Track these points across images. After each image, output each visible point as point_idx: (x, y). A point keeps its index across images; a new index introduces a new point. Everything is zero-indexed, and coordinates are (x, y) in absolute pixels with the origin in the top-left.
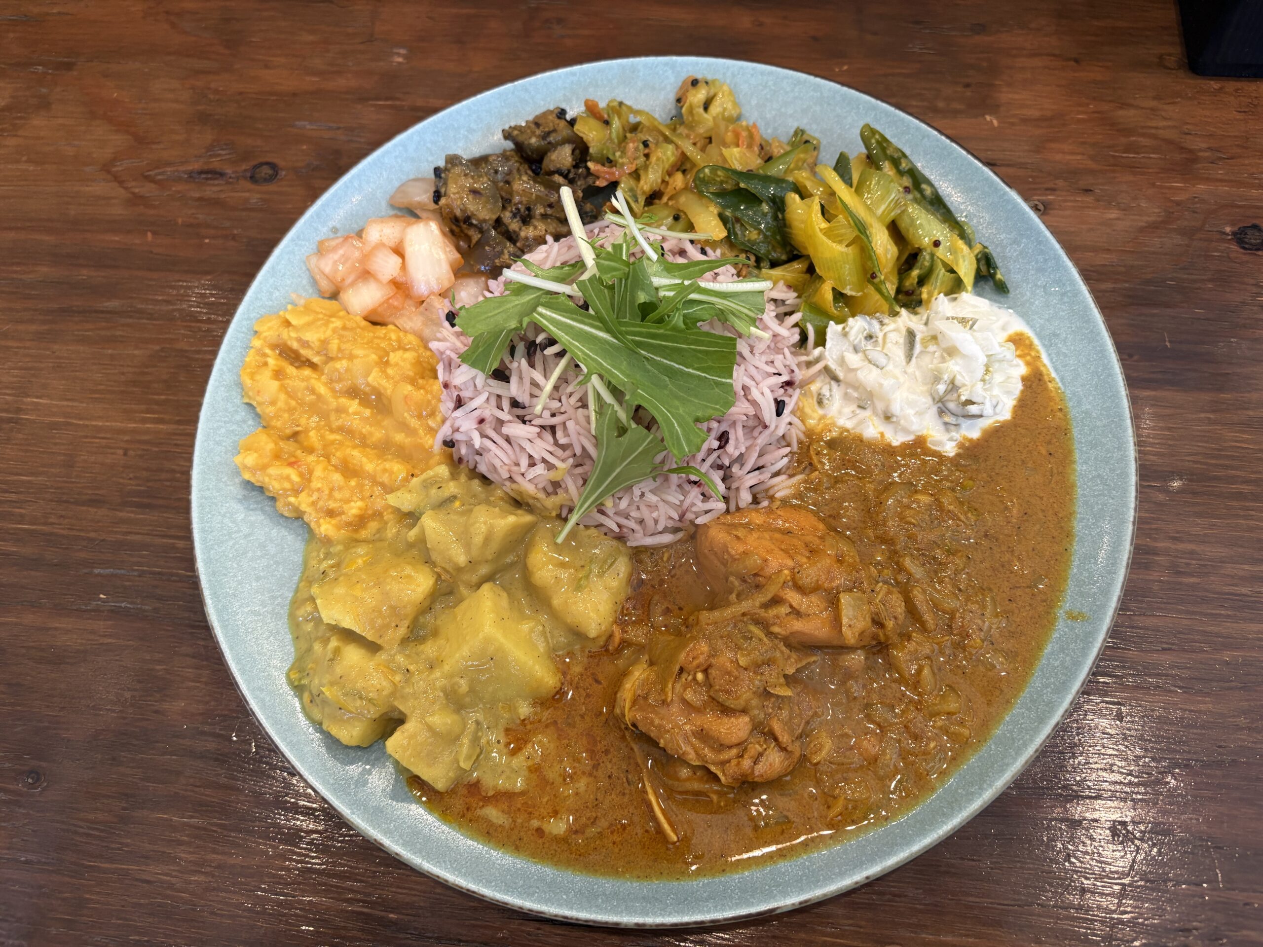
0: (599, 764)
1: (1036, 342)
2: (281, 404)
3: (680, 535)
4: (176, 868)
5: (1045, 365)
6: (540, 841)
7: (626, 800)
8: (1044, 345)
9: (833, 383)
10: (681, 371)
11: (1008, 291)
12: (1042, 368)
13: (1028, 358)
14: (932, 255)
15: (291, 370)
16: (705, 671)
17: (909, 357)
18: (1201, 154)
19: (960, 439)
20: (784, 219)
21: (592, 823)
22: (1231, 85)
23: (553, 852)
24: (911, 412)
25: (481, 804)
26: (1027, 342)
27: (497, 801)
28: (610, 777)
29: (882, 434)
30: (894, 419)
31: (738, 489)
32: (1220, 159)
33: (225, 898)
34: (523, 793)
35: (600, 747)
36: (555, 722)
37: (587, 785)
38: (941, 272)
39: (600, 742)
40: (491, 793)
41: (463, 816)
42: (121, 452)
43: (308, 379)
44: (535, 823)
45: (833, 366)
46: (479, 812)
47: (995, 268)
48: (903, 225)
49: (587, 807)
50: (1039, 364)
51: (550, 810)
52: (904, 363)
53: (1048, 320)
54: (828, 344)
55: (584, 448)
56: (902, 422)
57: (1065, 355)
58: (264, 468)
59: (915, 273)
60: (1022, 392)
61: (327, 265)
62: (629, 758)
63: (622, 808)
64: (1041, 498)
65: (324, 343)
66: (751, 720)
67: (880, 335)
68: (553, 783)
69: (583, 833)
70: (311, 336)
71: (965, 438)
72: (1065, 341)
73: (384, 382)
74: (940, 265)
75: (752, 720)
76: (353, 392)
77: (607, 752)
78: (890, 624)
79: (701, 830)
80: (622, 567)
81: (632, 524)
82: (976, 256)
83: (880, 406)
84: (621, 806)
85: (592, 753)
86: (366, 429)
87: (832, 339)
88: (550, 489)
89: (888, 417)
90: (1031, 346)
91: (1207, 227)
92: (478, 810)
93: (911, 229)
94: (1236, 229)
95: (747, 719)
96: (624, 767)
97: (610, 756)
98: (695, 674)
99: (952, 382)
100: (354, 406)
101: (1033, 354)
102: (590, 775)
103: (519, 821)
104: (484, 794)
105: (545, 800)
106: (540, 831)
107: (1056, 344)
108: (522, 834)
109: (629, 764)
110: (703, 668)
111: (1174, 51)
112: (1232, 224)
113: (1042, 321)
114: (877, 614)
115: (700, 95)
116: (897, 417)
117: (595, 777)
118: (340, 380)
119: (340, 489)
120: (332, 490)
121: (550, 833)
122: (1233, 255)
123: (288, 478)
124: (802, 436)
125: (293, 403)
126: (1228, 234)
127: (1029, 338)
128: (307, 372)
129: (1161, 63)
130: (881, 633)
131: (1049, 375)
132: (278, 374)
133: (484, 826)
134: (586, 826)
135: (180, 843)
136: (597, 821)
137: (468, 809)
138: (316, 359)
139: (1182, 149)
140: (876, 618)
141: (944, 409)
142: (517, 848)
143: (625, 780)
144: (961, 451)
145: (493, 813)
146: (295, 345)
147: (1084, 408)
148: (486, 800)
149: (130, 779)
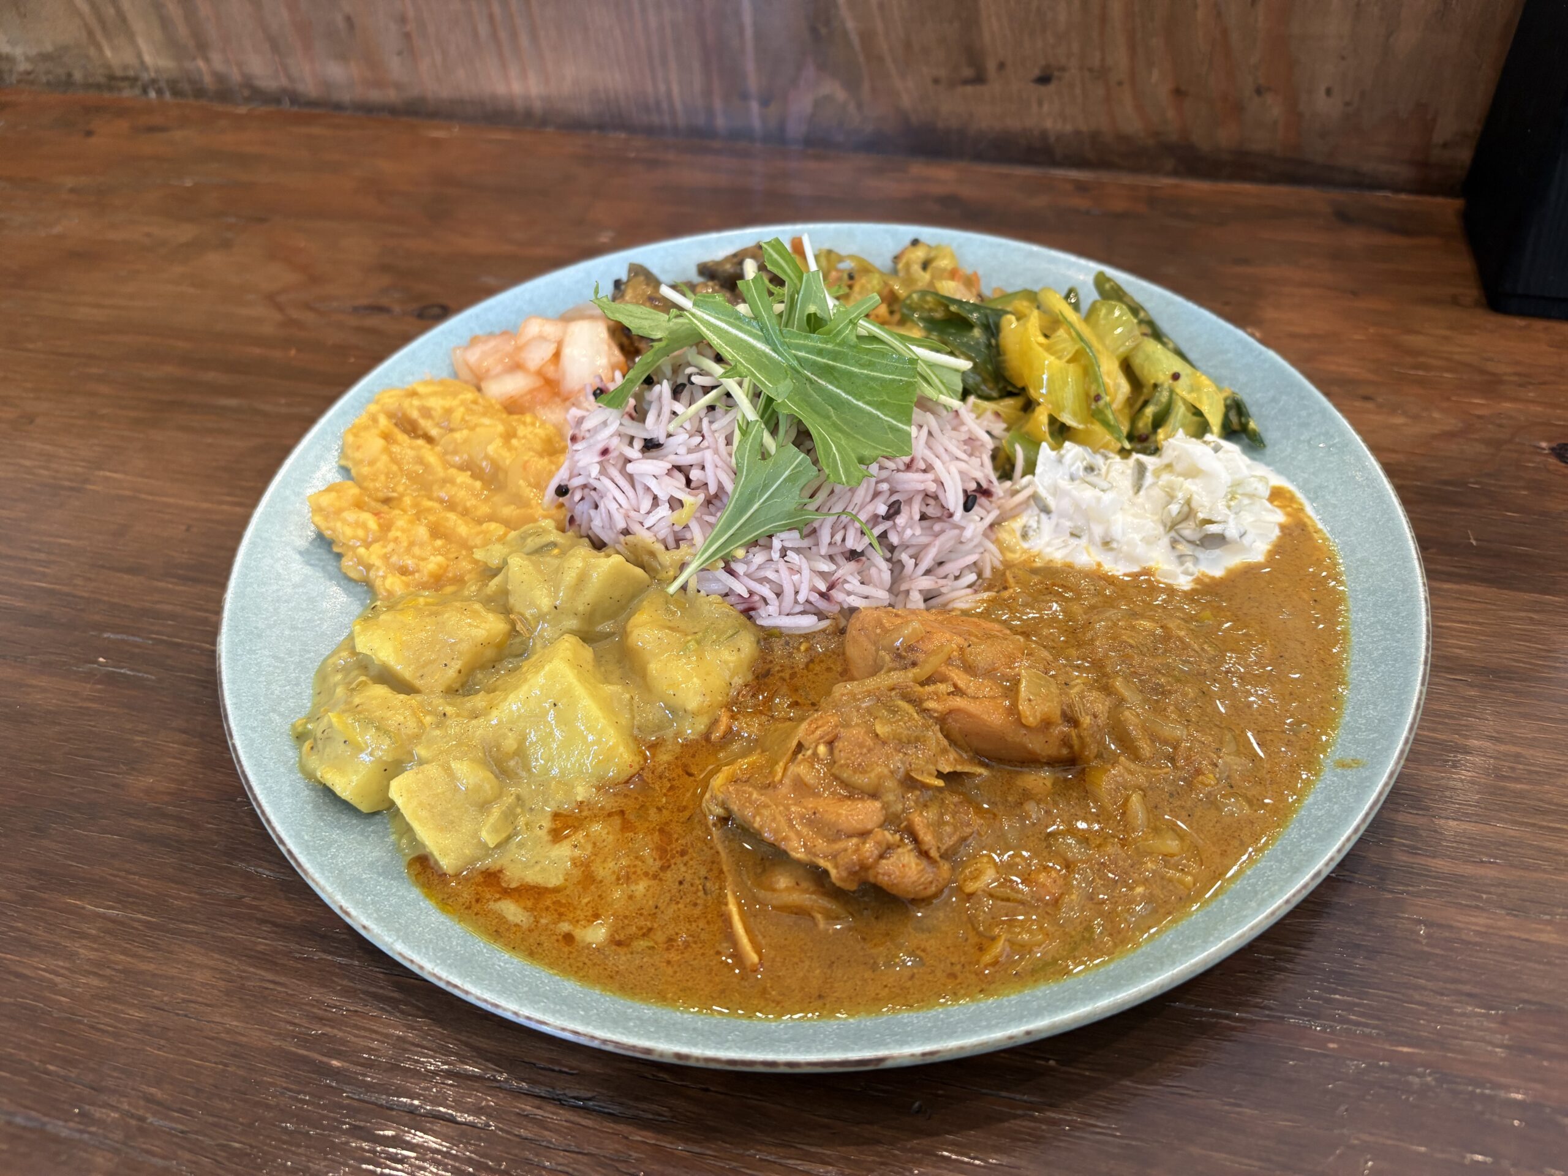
0: (669, 866)
1: (1299, 495)
2: (380, 465)
3: (824, 624)
4: (67, 965)
5: (1309, 517)
6: (566, 949)
7: (697, 912)
8: (1309, 498)
9: (1043, 516)
10: (849, 403)
11: (1265, 446)
12: (1306, 520)
13: (1289, 509)
14: (1172, 392)
15: (402, 437)
16: (830, 744)
17: (1138, 487)
18: (1506, 378)
19: (1197, 574)
20: (997, 346)
21: (644, 935)
22: (1539, 324)
23: (580, 965)
24: (1137, 537)
25: (498, 896)
26: (1288, 495)
27: (520, 896)
28: (681, 883)
29: (1099, 565)
30: (1115, 545)
31: (907, 592)
32: (1530, 383)
33: (115, 1010)
34: (556, 890)
35: (677, 846)
36: (622, 812)
37: (648, 889)
38: (1180, 411)
39: (677, 840)
40: (513, 885)
41: (469, 908)
42: (183, 528)
43: (420, 448)
44: (565, 927)
45: (1043, 493)
46: (493, 906)
47: (1248, 416)
48: (1137, 361)
49: (641, 915)
50: (1301, 515)
51: (589, 913)
52: (1131, 493)
53: (1314, 474)
54: (1038, 470)
55: (720, 483)
56: (1125, 548)
57: (1335, 506)
58: (339, 512)
59: (1150, 411)
60: (1280, 538)
61: (473, 356)
62: (713, 862)
63: (689, 921)
64: (1303, 643)
65: (448, 412)
66: (883, 807)
67: (1104, 469)
68: (601, 882)
69: (628, 945)
70: (436, 404)
71: (1203, 574)
72: (1334, 492)
73: (505, 453)
74: (1180, 403)
75: (886, 806)
76: (467, 467)
77: (683, 853)
78: (1086, 720)
79: (795, 960)
80: (747, 644)
81: (766, 591)
82: (1226, 399)
83: (1098, 531)
84: (689, 920)
85: (662, 851)
86: (471, 503)
87: (1044, 464)
88: (671, 542)
89: (1106, 544)
90: (1292, 499)
91: (1517, 440)
92: (491, 903)
93: (1146, 365)
94: (1554, 445)
95: (878, 804)
96: (703, 872)
97: (686, 858)
98: (816, 746)
99: (1188, 502)
100: (463, 478)
101: (1295, 506)
102: (655, 877)
103: (543, 921)
104: (504, 885)
105: (586, 900)
106: (569, 938)
107: (1323, 496)
108: (543, 938)
109: (711, 870)
110: (827, 738)
111: (1471, 292)
112: (1549, 440)
113: (1306, 476)
114: (1070, 706)
115: (920, 254)
116: (1118, 542)
117: (661, 880)
118: (455, 452)
119: (422, 545)
120: (412, 544)
121: (583, 941)
122: (1551, 468)
123: (364, 526)
124: (997, 564)
125: (395, 468)
126: (1544, 449)
127: (1289, 492)
128: (420, 442)
129: (1455, 301)
130: (1074, 733)
131: (1314, 526)
132: (386, 437)
133: (494, 922)
134: (631, 938)
135: (83, 936)
136: (651, 934)
137: (477, 901)
138: (434, 432)
139: (1482, 372)
140: (1068, 712)
141: (1177, 537)
142: (531, 954)
143: (700, 887)
144: (1198, 587)
145: (512, 911)
146: (415, 414)
147: (1359, 556)
148: (507, 893)
149: (51, 855)
